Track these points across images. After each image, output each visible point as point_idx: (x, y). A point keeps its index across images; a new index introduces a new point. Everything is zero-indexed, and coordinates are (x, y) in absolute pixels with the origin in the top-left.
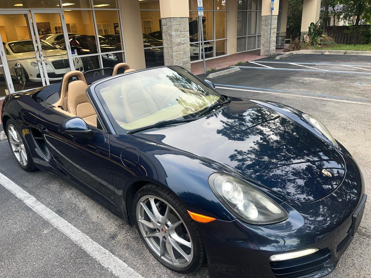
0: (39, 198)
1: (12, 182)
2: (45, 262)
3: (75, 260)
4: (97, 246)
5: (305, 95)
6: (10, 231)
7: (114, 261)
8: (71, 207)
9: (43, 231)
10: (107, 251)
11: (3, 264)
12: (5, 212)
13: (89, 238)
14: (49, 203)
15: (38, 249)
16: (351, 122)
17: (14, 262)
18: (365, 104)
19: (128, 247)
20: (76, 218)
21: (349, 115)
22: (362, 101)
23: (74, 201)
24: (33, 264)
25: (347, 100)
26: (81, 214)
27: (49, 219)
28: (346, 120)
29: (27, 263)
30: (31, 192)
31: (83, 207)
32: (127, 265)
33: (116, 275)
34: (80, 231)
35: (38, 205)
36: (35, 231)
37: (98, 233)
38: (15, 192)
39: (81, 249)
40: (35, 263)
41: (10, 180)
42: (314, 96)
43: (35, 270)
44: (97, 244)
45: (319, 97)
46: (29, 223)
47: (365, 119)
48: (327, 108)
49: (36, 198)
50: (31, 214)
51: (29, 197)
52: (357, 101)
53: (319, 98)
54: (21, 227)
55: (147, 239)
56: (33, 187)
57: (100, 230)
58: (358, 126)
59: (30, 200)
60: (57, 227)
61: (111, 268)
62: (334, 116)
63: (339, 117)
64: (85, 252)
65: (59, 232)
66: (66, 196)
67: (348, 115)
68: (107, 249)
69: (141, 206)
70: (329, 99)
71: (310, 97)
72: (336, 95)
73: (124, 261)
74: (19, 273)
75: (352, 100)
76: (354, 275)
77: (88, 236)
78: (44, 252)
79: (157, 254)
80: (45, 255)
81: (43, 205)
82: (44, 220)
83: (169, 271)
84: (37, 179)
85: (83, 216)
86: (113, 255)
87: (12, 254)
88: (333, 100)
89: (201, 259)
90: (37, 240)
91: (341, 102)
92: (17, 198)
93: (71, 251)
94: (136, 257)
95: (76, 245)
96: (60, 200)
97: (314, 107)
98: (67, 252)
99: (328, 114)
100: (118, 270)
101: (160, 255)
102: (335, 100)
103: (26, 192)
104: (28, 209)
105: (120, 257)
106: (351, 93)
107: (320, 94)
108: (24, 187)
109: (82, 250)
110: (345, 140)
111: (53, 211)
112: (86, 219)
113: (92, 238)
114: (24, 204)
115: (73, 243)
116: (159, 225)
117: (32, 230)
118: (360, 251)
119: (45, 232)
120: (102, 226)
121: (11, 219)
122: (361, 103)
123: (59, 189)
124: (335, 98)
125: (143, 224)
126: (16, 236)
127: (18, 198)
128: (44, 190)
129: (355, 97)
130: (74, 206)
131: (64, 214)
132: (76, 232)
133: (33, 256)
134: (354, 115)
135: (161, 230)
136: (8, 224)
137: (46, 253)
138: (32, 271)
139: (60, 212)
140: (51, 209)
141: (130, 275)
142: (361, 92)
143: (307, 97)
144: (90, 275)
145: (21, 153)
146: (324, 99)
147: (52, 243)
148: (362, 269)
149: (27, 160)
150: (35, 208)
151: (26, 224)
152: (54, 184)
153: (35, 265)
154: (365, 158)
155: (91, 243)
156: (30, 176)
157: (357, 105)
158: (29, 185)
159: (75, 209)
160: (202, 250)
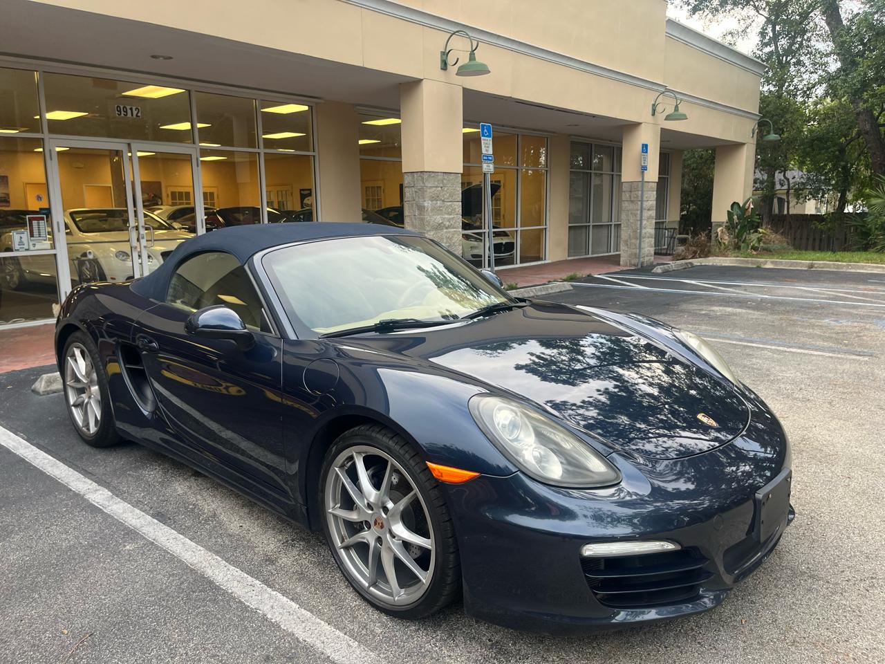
0: (117, 492)
1: (61, 464)
2: (127, 595)
3: (188, 595)
4: (235, 573)
5: (710, 337)
6: (53, 543)
7: (271, 598)
8: (186, 508)
9: (125, 546)
10: (258, 582)
11: (37, 596)
12: (44, 512)
13: (220, 559)
14: (140, 501)
15: (113, 575)
16: (803, 386)
17: (61, 594)
18: (839, 356)
19: (302, 576)
20: (195, 527)
21: (802, 373)
22: (833, 351)
23: (192, 499)
24: (100, 599)
25: (800, 348)
26: (206, 520)
27: (139, 526)
28: (794, 382)
29: (86, 597)
30: (101, 482)
31: (211, 510)
32: (298, 606)
33: (273, 621)
34: (202, 548)
35: (116, 503)
36: (108, 545)
37: (240, 552)
38: (66, 481)
39: (202, 576)
40: (103, 597)
41: (58, 461)
42: (729, 339)
43: (103, 608)
44: (238, 570)
45: (741, 340)
46: (96, 533)
47: (835, 383)
48: (754, 361)
49: (112, 491)
50: (99, 518)
51: (97, 490)
52: (823, 351)
53: (741, 343)
54: (77, 537)
55: (343, 553)
56: (105, 474)
57: (244, 547)
58: (818, 393)
59: (99, 496)
60: (154, 539)
61: (265, 609)
62: (768, 375)
63: (779, 378)
64: (211, 583)
65: (157, 548)
66: (175, 490)
67: (799, 375)
68: (257, 578)
69: (337, 475)
70: (761, 346)
71: (721, 340)
72: (777, 338)
73: (292, 599)
74: (69, 612)
75: (813, 350)
76: (773, 638)
77: (218, 557)
78: (124, 579)
79: (362, 583)
80: (126, 585)
81: (126, 503)
82: (126, 528)
83: (384, 618)
84: (114, 461)
85: (209, 524)
86: (268, 589)
87: (57, 581)
88: (769, 347)
89: (451, 573)
90: (112, 560)
91: (786, 351)
92: (71, 490)
93: (182, 580)
94: (316, 594)
95: (192, 570)
96: (163, 496)
97: (727, 357)
98: (173, 581)
99: (756, 371)
100: (277, 613)
101: (367, 585)
102: (773, 347)
103: (90, 482)
104: (94, 510)
105: (284, 593)
106: (812, 336)
107: (743, 336)
108: (86, 473)
109: (204, 578)
110: (786, 416)
111: (148, 514)
112: (216, 529)
113: (227, 560)
114: (86, 500)
115: (187, 566)
116: (370, 512)
117: (102, 544)
118: (790, 600)
119: (128, 547)
120: (248, 541)
121: (57, 525)
122: (831, 355)
123: (161, 478)
124: (775, 345)
125: (336, 517)
126: (67, 553)
127: (74, 491)
128: (130, 479)
129: (820, 343)
130: (191, 507)
131: (170, 519)
132: (194, 550)
133: (101, 585)
134: (812, 374)
135: (372, 524)
136: (49, 532)
137: (128, 581)
138: (97, 609)
139: (161, 517)
140: (143, 512)
141: (303, 622)
142: (834, 335)
143: (713, 340)
144: (218, 619)
145: (89, 406)
146: (749, 344)
147: (143, 565)
148: (791, 628)
149: (99, 419)
150: (110, 508)
151: (88, 534)
152: (152, 471)
153: (104, 599)
154: (824, 448)
155: (225, 569)
156: (100, 456)
157: (821, 358)
158: (99, 470)
159: (194, 512)
160: (451, 550)
